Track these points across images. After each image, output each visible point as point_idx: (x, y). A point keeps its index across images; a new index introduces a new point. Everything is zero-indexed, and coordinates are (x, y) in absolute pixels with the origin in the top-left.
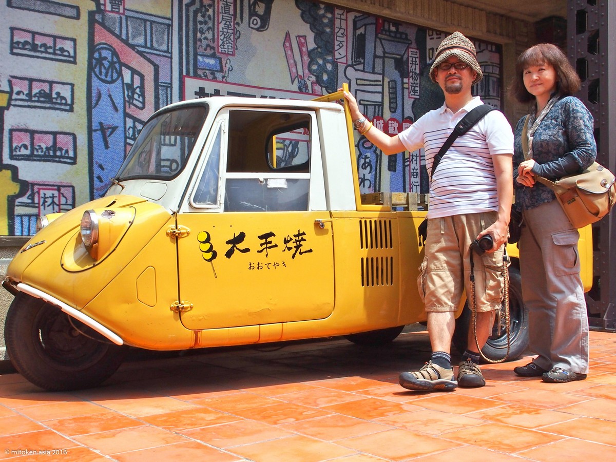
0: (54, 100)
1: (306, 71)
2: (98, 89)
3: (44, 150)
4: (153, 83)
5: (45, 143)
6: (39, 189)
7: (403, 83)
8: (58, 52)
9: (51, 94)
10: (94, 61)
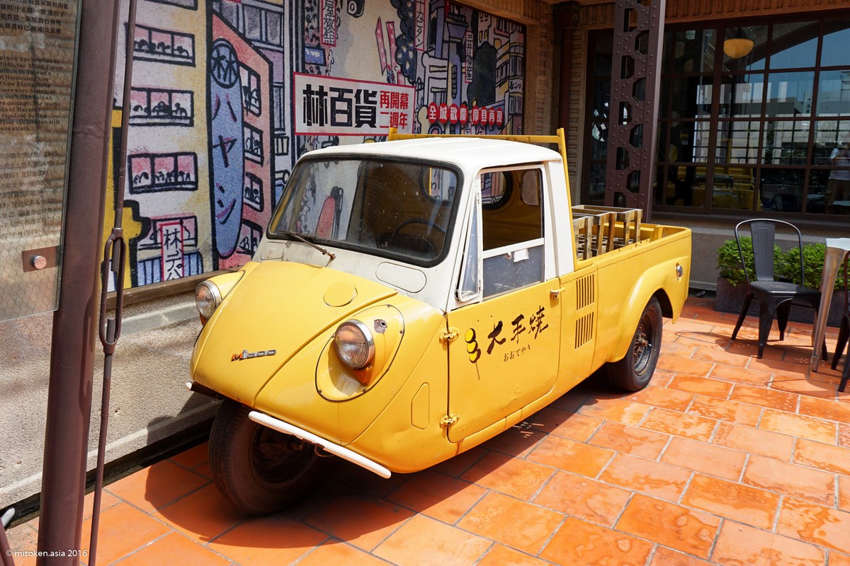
0: (174, 114)
1: (394, 60)
2: (217, 96)
3: (166, 177)
4: (268, 84)
5: (166, 168)
6: (162, 226)
7: (462, 68)
8: (177, 53)
9: (171, 106)
10: (213, 61)
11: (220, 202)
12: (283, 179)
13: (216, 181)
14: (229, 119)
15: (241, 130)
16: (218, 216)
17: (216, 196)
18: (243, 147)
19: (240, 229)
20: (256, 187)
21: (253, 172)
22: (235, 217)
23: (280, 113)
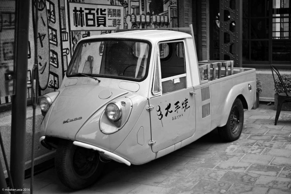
4: (58, 8)
11: (40, 64)
12: (66, 52)
13: (38, 54)
14: (42, 25)
15: (47, 30)
16: (40, 70)
17: (38, 61)
18: (49, 38)
19: (49, 76)
20: (55, 56)
21: (53, 49)
22: (47, 71)
23: (64, 21)
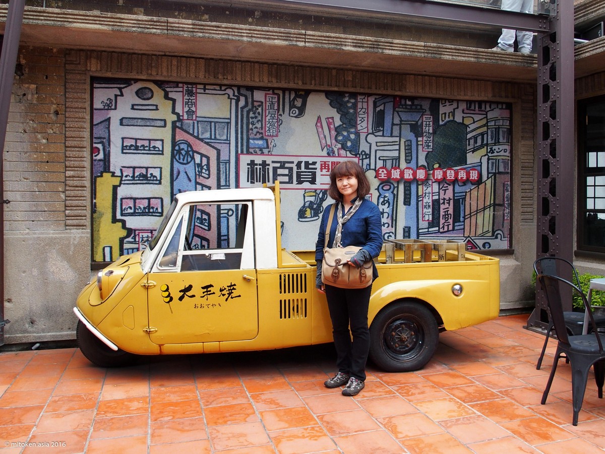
0: (149, 179)
1: (334, 141)
2: (178, 169)
3: (142, 209)
4: (216, 161)
5: (143, 205)
6: (139, 233)
7: (417, 141)
8: (152, 149)
9: (147, 175)
10: (175, 152)
12: (227, 213)
14: (186, 180)
15: (194, 186)
20: (205, 217)
21: (203, 209)
23: (226, 178)
